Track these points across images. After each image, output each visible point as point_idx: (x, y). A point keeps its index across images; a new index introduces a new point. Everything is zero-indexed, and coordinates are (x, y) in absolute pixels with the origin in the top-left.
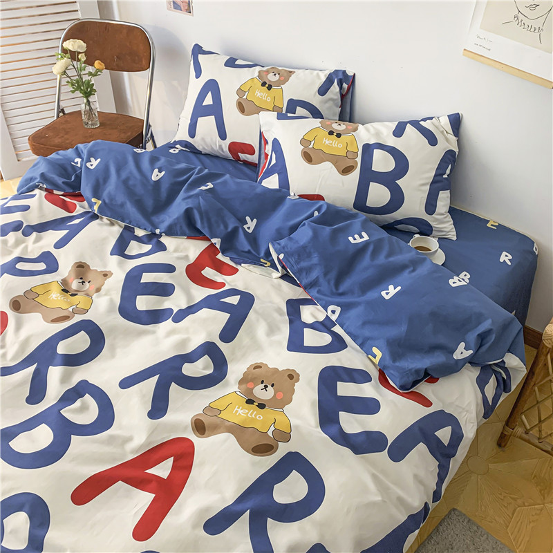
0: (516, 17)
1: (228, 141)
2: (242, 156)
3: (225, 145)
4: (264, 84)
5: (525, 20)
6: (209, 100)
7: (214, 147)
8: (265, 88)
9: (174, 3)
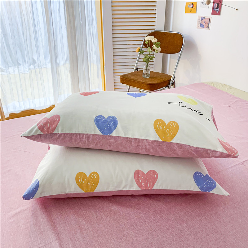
9: (201, 24)
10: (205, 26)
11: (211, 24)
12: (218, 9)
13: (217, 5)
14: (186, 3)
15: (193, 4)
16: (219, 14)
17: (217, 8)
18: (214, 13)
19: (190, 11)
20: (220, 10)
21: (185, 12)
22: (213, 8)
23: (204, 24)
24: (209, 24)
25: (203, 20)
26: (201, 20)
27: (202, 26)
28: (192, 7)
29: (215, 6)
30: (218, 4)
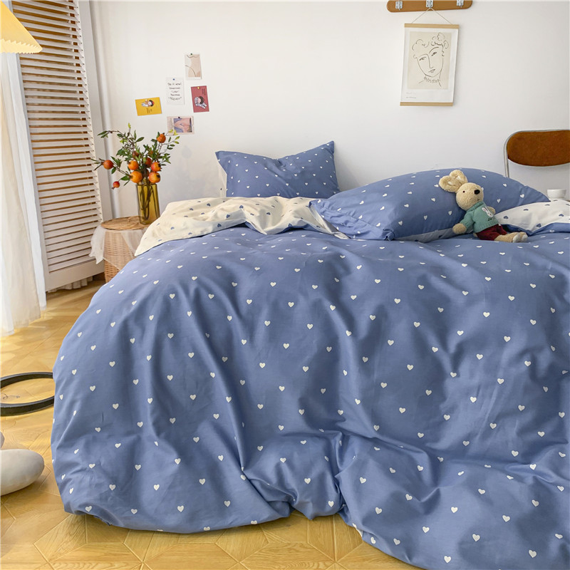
0: (425, 78)
5: (430, 78)
9: (175, 128)
10: (184, 130)
11: (195, 126)
12: (204, 104)
13: (200, 100)
14: (136, 100)
15: (150, 101)
16: (207, 109)
17: (201, 103)
18: (197, 109)
19: (149, 112)
20: (207, 104)
21: (136, 114)
22: (194, 104)
23: (181, 127)
24: (190, 126)
25: (179, 122)
26: (173, 122)
27: (178, 130)
28: (152, 106)
29: (197, 101)
30: (200, 97)
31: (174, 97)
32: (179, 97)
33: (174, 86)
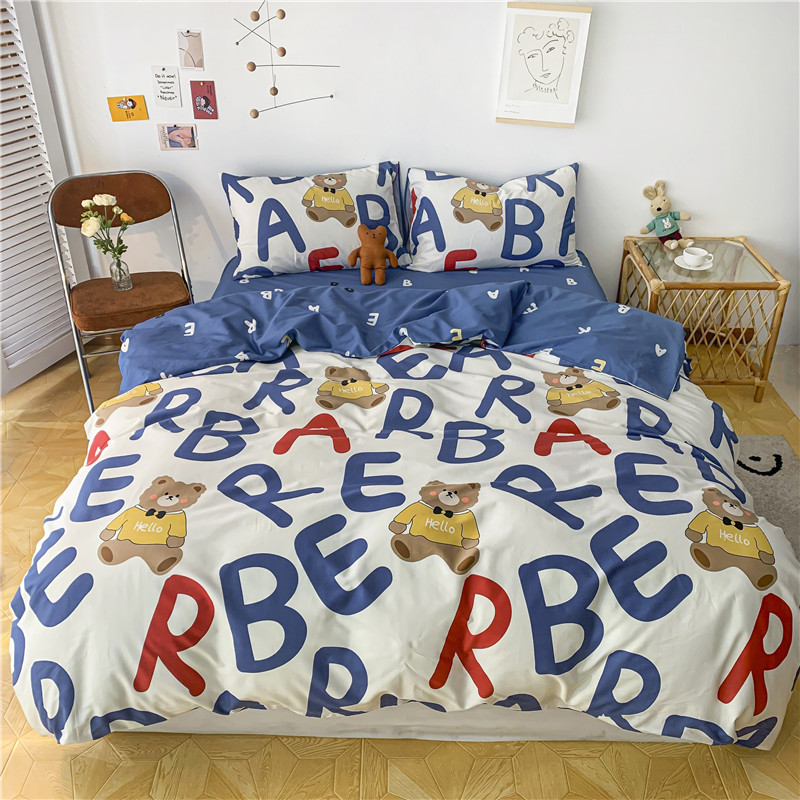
0: (535, 85)
1: (308, 252)
2: (323, 263)
3: (304, 257)
4: (326, 190)
5: (542, 86)
6: (274, 219)
7: (290, 262)
8: (329, 192)
9: (171, 141)
10: (183, 144)
11: (199, 138)
12: (209, 107)
14: (108, 98)
15: (130, 100)
17: (206, 106)
18: (199, 115)
19: (129, 117)
21: (111, 120)
22: (195, 106)
23: (178, 139)
24: (193, 139)
25: (176, 132)
26: (166, 131)
27: (174, 144)
28: (133, 107)
29: (200, 102)
30: (205, 98)
31: (165, 95)
32: (172, 96)
33: (165, 80)
